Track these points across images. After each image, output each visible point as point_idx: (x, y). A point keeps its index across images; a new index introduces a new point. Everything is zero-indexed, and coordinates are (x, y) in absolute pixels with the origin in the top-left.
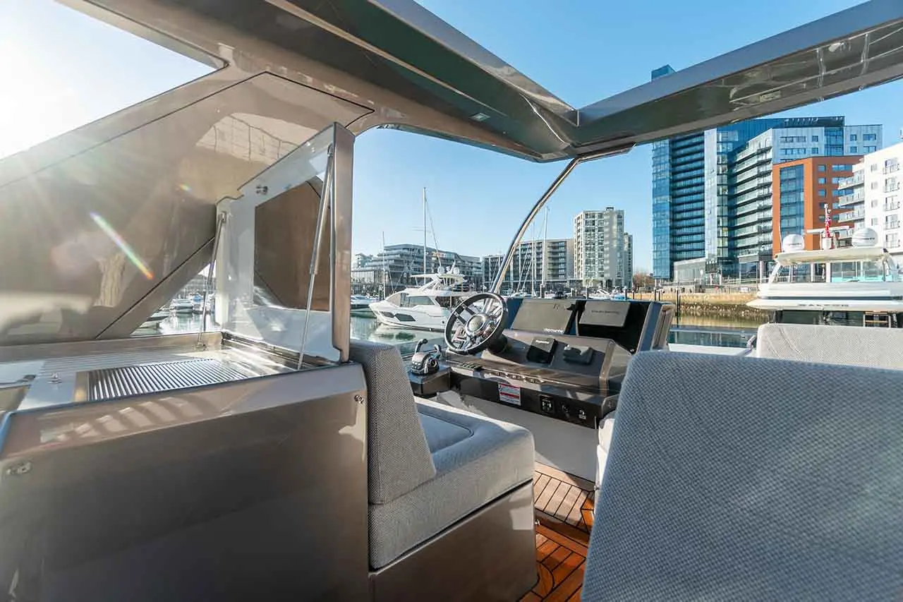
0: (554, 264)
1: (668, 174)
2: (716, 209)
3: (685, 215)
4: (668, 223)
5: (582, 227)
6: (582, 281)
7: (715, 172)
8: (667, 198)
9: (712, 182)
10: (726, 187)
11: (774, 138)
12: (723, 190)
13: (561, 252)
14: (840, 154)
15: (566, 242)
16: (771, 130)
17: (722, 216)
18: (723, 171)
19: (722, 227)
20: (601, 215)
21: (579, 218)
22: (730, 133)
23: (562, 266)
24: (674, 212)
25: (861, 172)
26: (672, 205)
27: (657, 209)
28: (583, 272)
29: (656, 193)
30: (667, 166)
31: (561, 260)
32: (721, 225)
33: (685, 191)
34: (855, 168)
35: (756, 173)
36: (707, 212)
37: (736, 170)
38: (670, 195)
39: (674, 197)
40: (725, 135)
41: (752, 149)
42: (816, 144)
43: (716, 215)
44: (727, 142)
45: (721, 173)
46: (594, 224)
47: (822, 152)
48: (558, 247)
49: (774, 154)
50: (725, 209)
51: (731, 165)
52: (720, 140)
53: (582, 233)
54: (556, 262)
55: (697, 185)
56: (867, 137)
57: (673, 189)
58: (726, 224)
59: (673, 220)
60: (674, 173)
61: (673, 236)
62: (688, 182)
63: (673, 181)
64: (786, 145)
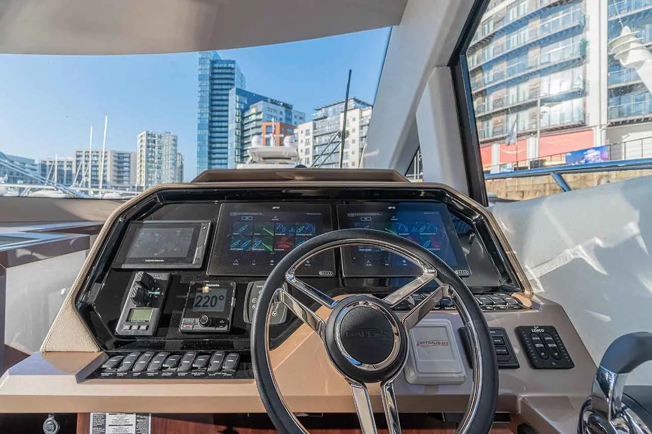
0: (119, 172)
1: (207, 116)
2: (235, 143)
3: (218, 145)
4: (207, 149)
5: (144, 144)
6: (143, 187)
7: (234, 121)
8: (207, 132)
9: (232, 126)
10: (240, 131)
11: (264, 108)
12: (239, 133)
13: (125, 162)
14: (290, 123)
15: (130, 154)
16: (262, 101)
17: (238, 149)
18: (239, 120)
19: (238, 156)
20: (160, 137)
21: (141, 136)
22: (243, 98)
23: (126, 174)
24: (211, 143)
25: (297, 134)
26: (210, 137)
27: (200, 138)
28: (143, 179)
29: (200, 127)
30: (208, 110)
31: (126, 169)
32: (237, 154)
33: (217, 129)
34: (295, 131)
35: (254, 126)
36: (229, 145)
37: (245, 122)
38: (209, 130)
39: (211, 132)
40: (240, 97)
41: (253, 111)
42: (281, 116)
43: (235, 147)
44: (241, 103)
45: (237, 121)
46: (154, 142)
47: (284, 121)
48: (123, 157)
49: (263, 116)
50: (240, 144)
51: (243, 118)
52: (238, 100)
53: (144, 149)
54: (121, 170)
55: (225, 127)
56: (301, 118)
57: (211, 127)
58: (239, 154)
59: (210, 148)
60: (212, 116)
61: (210, 158)
62: (220, 124)
63: (211, 122)
64: (270, 113)
